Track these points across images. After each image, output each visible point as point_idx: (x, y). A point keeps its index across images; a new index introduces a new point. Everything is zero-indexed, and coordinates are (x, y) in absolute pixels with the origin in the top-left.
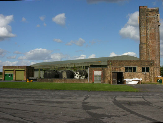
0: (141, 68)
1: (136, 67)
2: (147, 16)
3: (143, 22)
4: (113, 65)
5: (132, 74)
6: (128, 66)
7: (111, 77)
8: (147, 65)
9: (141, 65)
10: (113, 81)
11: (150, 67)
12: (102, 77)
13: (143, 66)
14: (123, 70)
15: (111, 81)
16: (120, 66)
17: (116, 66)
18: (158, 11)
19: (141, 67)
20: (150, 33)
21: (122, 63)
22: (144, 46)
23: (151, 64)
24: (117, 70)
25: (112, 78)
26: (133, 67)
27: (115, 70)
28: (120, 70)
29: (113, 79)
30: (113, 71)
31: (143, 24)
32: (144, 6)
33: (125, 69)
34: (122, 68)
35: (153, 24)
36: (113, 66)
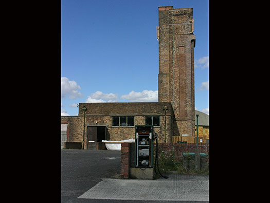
0: (144, 118)
1: (134, 116)
2: (172, 23)
3: (165, 36)
4: (90, 113)
5: (125, 131)
6: (118, 115)
7: (86, 136)
8: (156, 111)
9: (145, 111)
10: (88, 143)
11: (162, 116)
12: (67, 135)
13: (148, 114)
14: (107, 122)
15: (85, 144)
16: (103, 114)
17: (94, 114)
18: (192, 14)
19: (143, 116)
20: (177, 55)
21: (107, 107)
22: (166, 80)
23: (164, 109)
24: (97, 123)
25: (86, 138)
26: (128, 116)
27: (93, 122)
28: (103, 122)
29: (88, 140)
30: (88, 125)
31: (164, 38)
32: (166, 7)
33: (111, 119)
34: (107, 118)
35: (182, 38)
36: (88, 115)
